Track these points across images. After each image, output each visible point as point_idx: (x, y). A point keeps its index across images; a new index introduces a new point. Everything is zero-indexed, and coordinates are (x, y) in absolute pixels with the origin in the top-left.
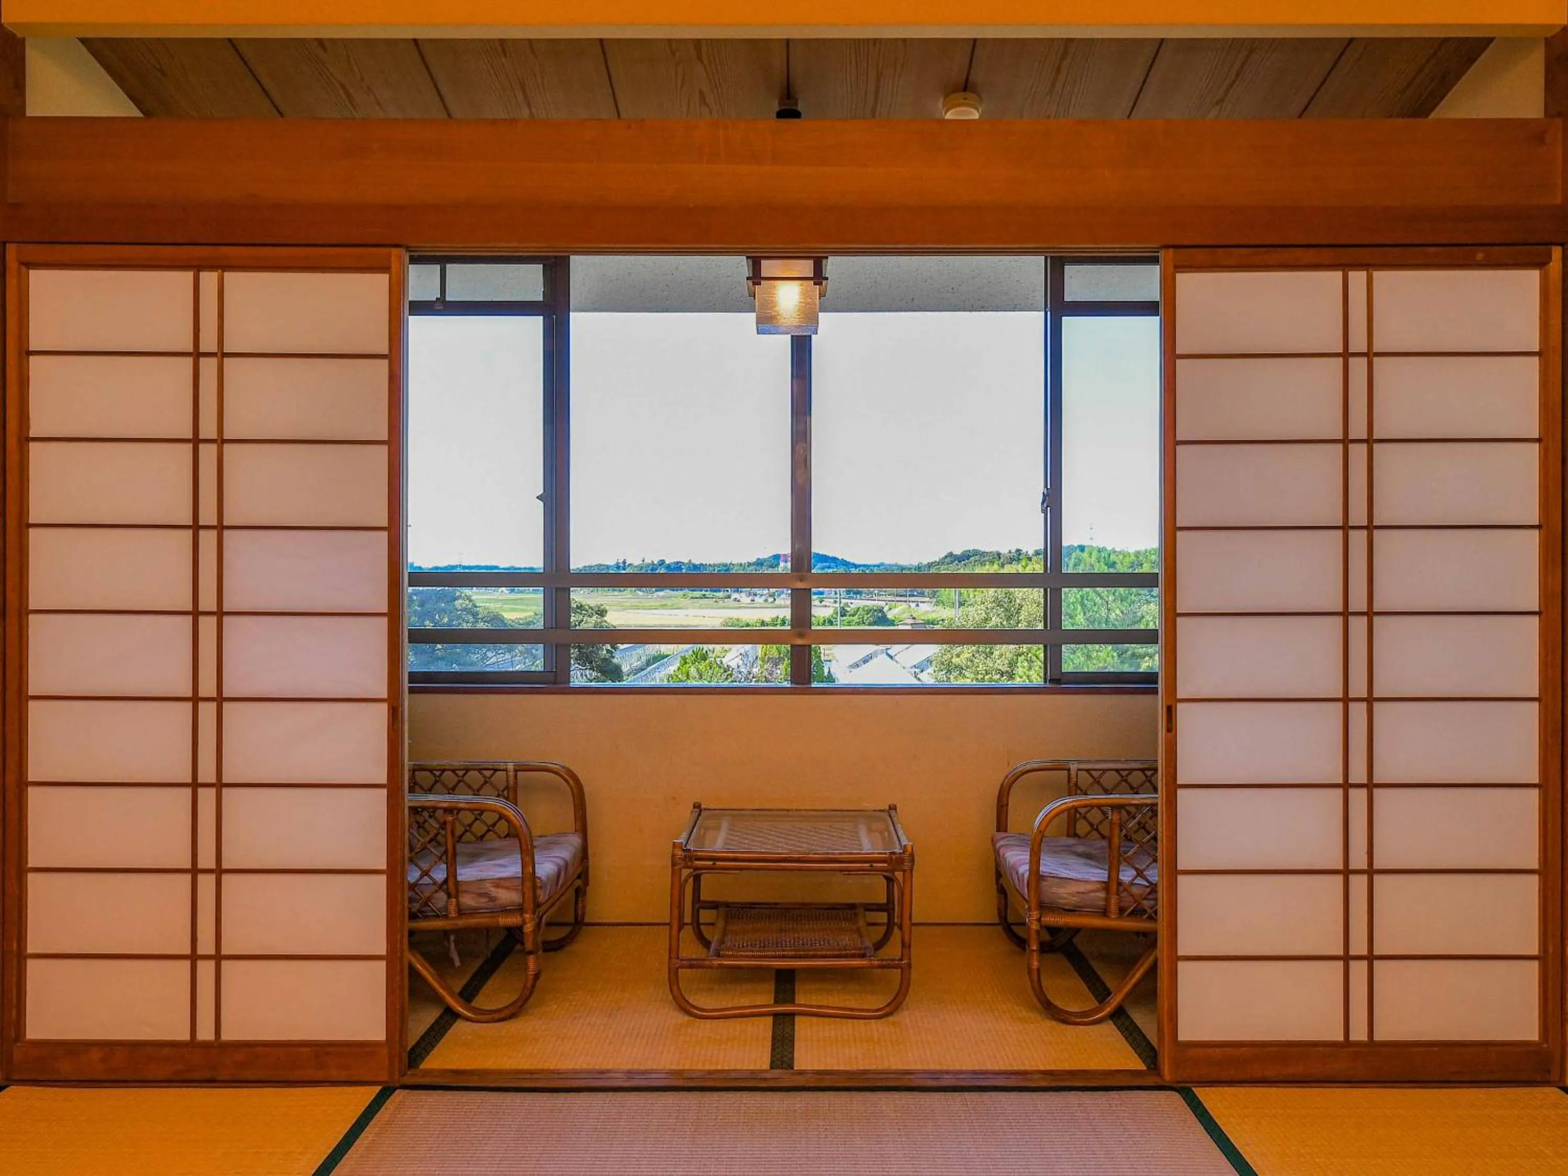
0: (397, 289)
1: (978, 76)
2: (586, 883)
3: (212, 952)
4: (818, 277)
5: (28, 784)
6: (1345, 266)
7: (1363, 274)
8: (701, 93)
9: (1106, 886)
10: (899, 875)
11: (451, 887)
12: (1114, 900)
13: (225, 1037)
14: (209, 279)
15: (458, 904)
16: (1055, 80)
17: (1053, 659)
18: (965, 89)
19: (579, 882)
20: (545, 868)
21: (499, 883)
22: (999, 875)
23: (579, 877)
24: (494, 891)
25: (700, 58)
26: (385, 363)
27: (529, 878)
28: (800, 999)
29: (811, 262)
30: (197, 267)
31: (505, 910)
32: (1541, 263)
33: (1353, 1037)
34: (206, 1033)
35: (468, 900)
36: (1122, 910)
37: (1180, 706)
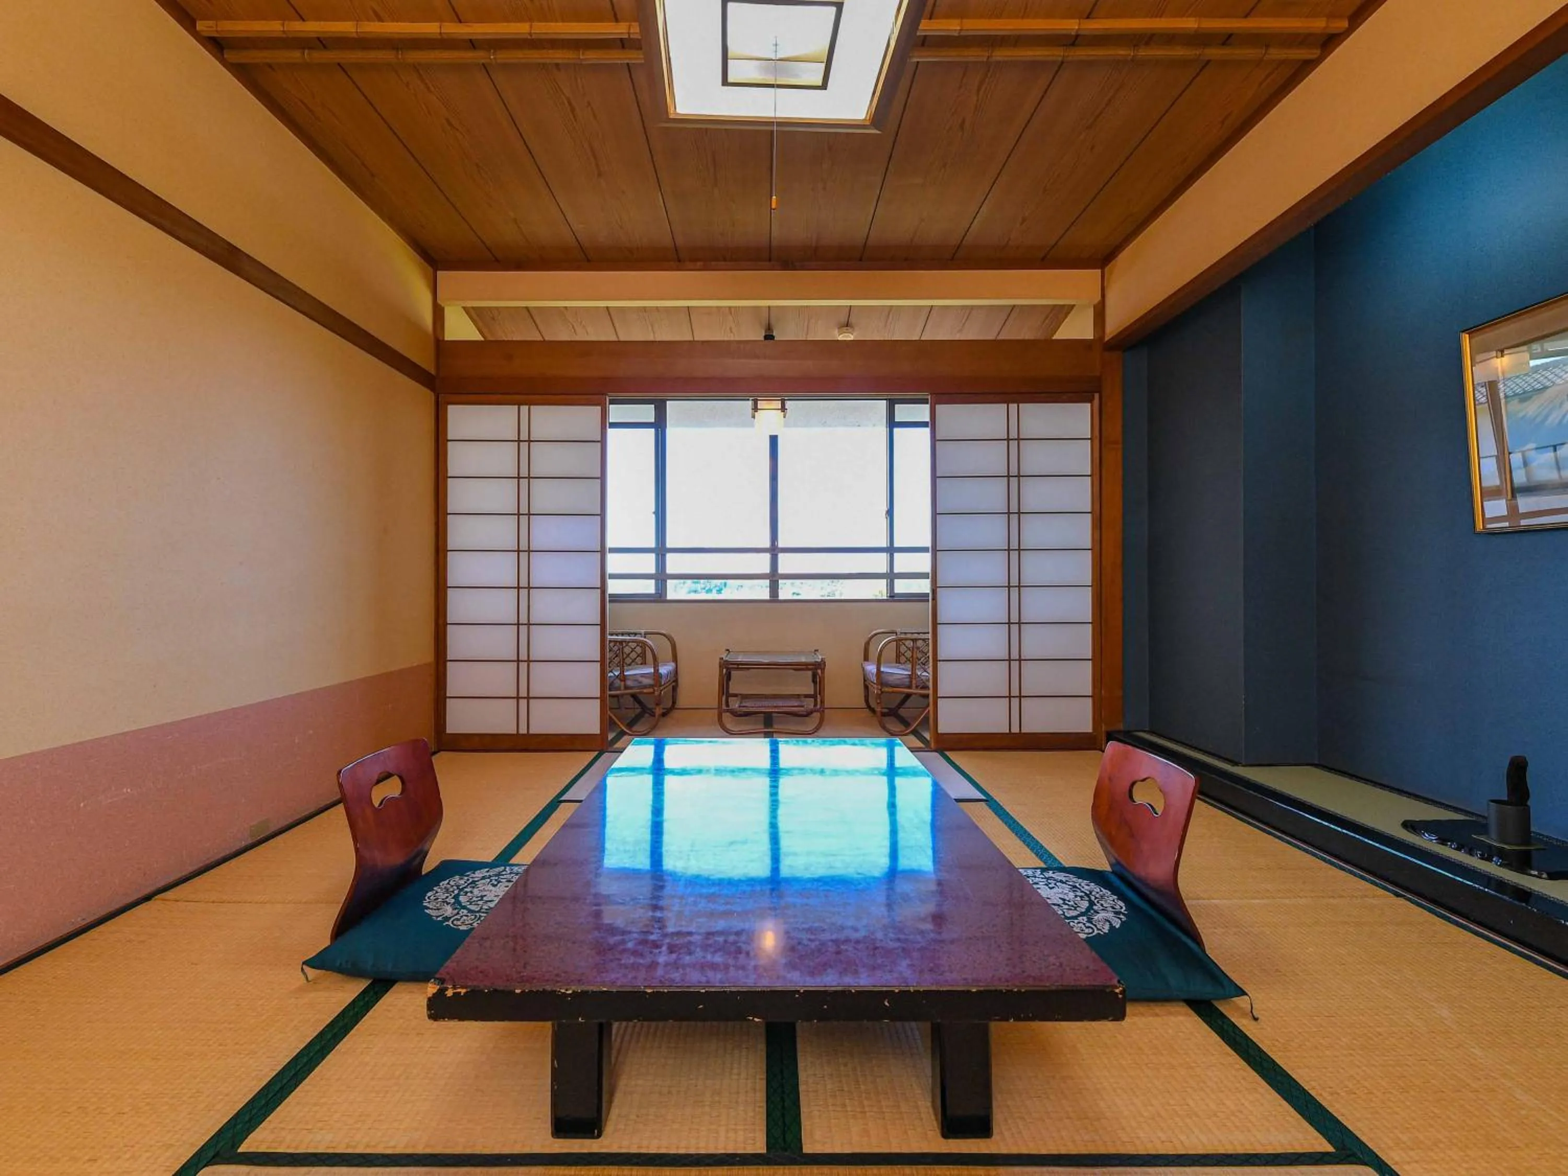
0: (604, 415)
1: (853, 320)
2: (677, 685)
3: (526, 695)
4: (783, 409)
5: (447, 624)
6: (1008, 402)
7: (1016, 405)
8: (731, 329)
9: (910, 677)
10: (819, 671)
11: (623, 678)
12: (914, 682)
13: (531, 732)
14: (524, 409)
15: (625, 685)
16: (887, 322)
17: (891, 586)
18: (847, 326)
19: (674, 684)
20: (663, 670)
21: (643, 675)
22: (865, 680)
23: (674, 681)
24: (641, 679)
25: (731, 313)
26: (599, 444)
27: (657, 675)
28: (775, 726)
29: (780, 402)
30: (519, 404)
31: (645, 687)
32: (1091, 401)
33: (1013, 731)
34: (523, 731)
35: (629, 683)
36: (917, 687)
37: (938, 589)
